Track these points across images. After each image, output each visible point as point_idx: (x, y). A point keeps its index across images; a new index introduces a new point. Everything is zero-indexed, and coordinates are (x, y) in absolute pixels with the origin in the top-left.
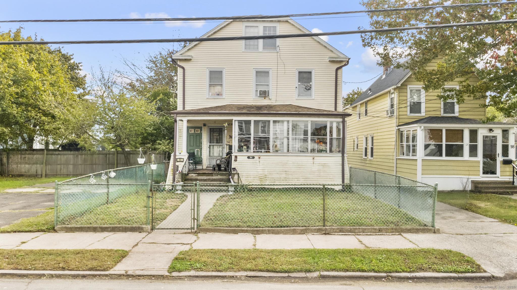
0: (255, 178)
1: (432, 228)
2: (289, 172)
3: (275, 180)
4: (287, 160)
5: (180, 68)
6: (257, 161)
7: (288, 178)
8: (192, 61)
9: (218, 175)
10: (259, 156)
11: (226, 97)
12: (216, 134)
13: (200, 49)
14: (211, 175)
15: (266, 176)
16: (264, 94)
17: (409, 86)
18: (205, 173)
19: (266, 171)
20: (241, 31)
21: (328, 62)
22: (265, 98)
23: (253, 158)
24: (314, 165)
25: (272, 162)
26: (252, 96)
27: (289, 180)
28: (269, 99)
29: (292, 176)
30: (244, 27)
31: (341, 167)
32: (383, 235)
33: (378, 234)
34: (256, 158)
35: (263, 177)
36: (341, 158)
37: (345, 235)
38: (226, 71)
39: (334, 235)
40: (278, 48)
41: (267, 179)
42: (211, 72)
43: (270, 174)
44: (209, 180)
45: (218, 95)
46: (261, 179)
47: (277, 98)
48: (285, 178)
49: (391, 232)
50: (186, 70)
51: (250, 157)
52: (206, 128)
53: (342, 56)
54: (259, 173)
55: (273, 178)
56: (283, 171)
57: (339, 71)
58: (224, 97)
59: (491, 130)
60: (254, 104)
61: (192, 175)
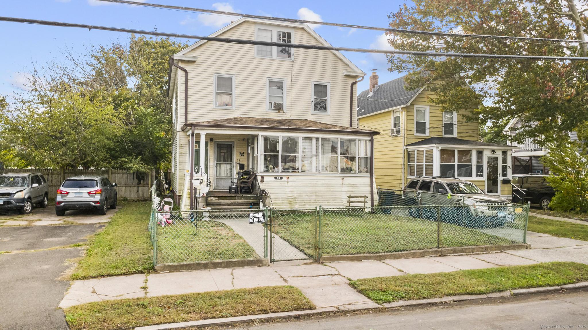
0: (283, 200)
1: (523, 244)
2: (318, 193)
3: (305, 203)
4: (316, 180)
5: (182, 71)
6: (285, 182)
7: (318, 200)
8: (196, 63)
9: (241, 198)
10: (288, 177)
11: (236, 109)
12: (224, 151)
13: (206, 51)
14: (234, 198)
15: (295, 198)
16: (278, 107)
17: (415, 106)
18: (227, 197)
19: (295, 193)
20: (253, 34)
21: (344, 76)
22: (279, 112)
23: (281, 178)
24: (344, 186)
25: (301, 183)
26: (265, 108)
27: (319, 202)
28: (284, 113)
29: (322, 198)
30: (256, 30)
31: (370, 188)
32: (488, 253)
33: (484, 252)
34: (284, 178)
35: (292, 200)
36: (369, 179)
37: (458, 255)
38: (236, 78)
39: (449, 256)
40: (293, 56)
41: (296, 201)
42: (219, 78)
43: (300, 196)
44: (234, 204)
45: (227, 105)
46: (290, 203)
47: (292, 112)
48: (315, 200)
49: (495, 250)
50: (188, 74)
51: (278, 178)
52: (213, 143)
53: (358, 71)
54: (288, 195)
55: (303, 200)
56: (313, 193)
57: (354, 87)
58: (234, 108)
59: (494, 152)
60: (267, 117)
61: (212, 198)
